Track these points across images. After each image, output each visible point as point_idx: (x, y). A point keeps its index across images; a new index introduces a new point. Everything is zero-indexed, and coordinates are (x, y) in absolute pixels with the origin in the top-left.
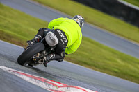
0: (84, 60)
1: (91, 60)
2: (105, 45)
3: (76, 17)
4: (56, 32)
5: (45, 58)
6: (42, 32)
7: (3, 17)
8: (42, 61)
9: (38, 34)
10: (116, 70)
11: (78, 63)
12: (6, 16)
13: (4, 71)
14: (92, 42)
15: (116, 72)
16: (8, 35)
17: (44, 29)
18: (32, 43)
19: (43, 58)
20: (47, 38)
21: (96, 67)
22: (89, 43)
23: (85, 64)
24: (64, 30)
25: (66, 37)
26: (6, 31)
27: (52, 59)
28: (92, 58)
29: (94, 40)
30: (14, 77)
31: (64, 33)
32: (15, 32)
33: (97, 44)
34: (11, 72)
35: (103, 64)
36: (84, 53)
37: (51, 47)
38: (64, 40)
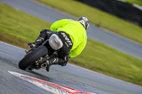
0: (98, 66)
1: (106, 66)
2: (119, 50)
3: (81, 19)
4: (60, 34)
5: (48, 62)
6: (44, 34)
7: (15, 21)
8: (45, 65)
9: (40, 36)
10: (131, 76)
11: (92, 68)
12: (18, 20)
13: (16, 77)
14: (106, 48)
15: (130, 78)
16: (20, 40)
17: (46, 31)
19: (45, 62)
20: (51, 41)
21: (110, 73)
22: (103, 49)
23: (99, 70)
24: (68, 32)
26: (18, 36)
27: (55, 64)
28: (107, 64)
29: (109, 46)
30: (26, 83)
31: (68, 36)
32: (27, 36)
33: (111, 50)
34: (23, 78)
35: (118, 70)
36: (99, 59)
37: (54, 51)
38: (68, 43)
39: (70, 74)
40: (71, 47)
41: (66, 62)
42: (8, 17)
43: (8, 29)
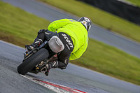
0: (109, 70)
2: (130, 54)
3: (83, 19)
5: (47, 65)
11: (104, 72)
14: (117, 51)
18: (32, 48)
19: (45, 66)
23: (110, 73)
24: (70, 34)
25: (72, 42)
27: (54, 67)
28: (118, 67)
33: (122, 53)
36: (109, 62)
38: (69, 46)
39: (81, 77)
40: (72, 49)
41: (66, 65)
42: (20, 20)
43: (20, 32)
